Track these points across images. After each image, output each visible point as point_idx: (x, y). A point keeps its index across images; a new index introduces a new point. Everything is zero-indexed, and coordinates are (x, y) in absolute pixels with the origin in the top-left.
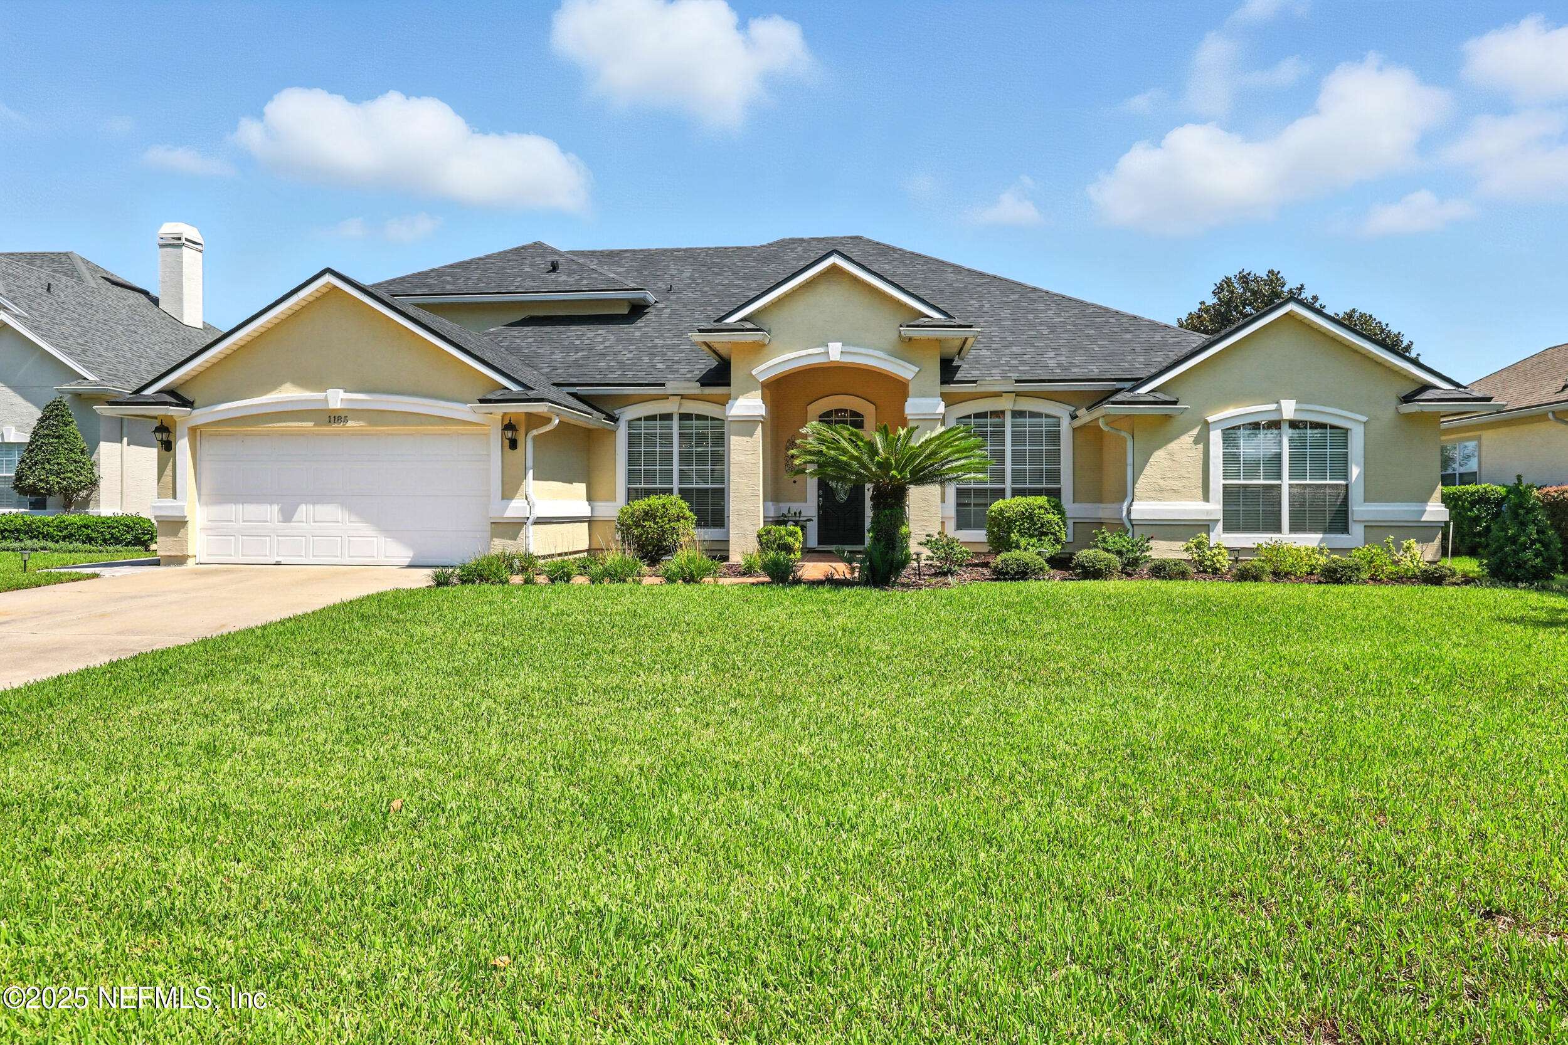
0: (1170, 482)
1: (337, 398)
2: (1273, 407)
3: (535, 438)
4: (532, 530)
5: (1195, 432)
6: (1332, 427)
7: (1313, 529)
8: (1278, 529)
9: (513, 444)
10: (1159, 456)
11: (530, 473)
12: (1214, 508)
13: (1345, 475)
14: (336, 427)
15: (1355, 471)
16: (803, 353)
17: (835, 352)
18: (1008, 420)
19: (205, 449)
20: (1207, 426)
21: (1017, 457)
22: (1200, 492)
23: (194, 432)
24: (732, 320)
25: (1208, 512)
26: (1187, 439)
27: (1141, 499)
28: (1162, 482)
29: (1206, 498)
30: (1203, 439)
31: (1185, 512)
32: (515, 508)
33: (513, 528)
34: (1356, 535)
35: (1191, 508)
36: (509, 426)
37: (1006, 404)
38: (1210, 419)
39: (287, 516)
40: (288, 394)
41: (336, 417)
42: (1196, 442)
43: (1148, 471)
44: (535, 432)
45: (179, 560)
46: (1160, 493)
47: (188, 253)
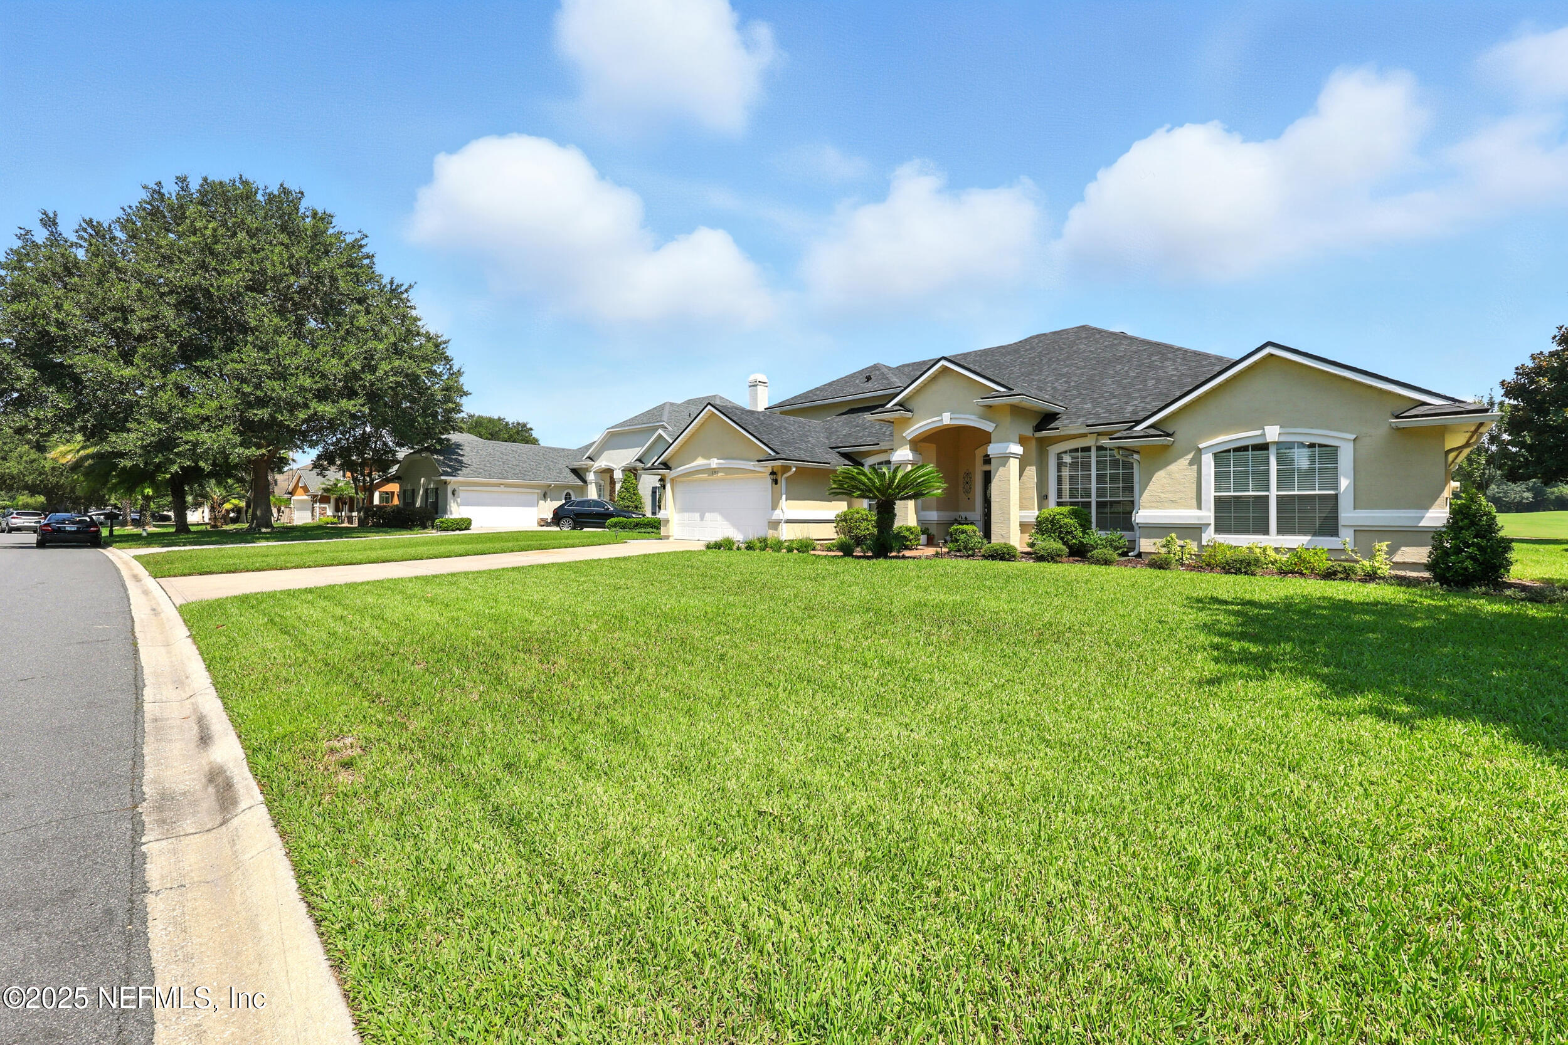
0: (1168, 495)
1: (714, 463)
2: (1259, 432)
3: (787, 479)
4: (784, 526)
5: (1190, 456)
6: (1320, 446)
7: (1302, 532)
8: (1266, 532)
9: (775, 482)
10: (1160, 476)
11: (784, 497)
12: (1208, 514)
13: (1336, 486)
14: (714, 477)
15: (1344, 483)
16: (930, 421)
17: (947, 419)
18: (1093, 453)
19: (678, 489)
20: (1199, 452)
21: (1100, 479)
22: (1194, 502)
23: (672, 480)
24: (889, 406)
25: (1199, 518)
26: (1184, 462)
27: (1145, 508)
28: (1162, 495)
29: (1199, 507)
30: (1197, 461)
31: (1180, 517)
32: (777, 515)
33: (775, 524)
34: (1346, 539)
35: (1187, 514)
36: (773, 473)
37: (1089, 442)
38: (1201, 446)
39: (702, 518)
40: (700, 462)
41: (714, 472)
42: (1191, 463)
43: (1151, 486)
44: (785, 476)
45: (667, 537)
46: (1160, 503)
47: (760, 389)
